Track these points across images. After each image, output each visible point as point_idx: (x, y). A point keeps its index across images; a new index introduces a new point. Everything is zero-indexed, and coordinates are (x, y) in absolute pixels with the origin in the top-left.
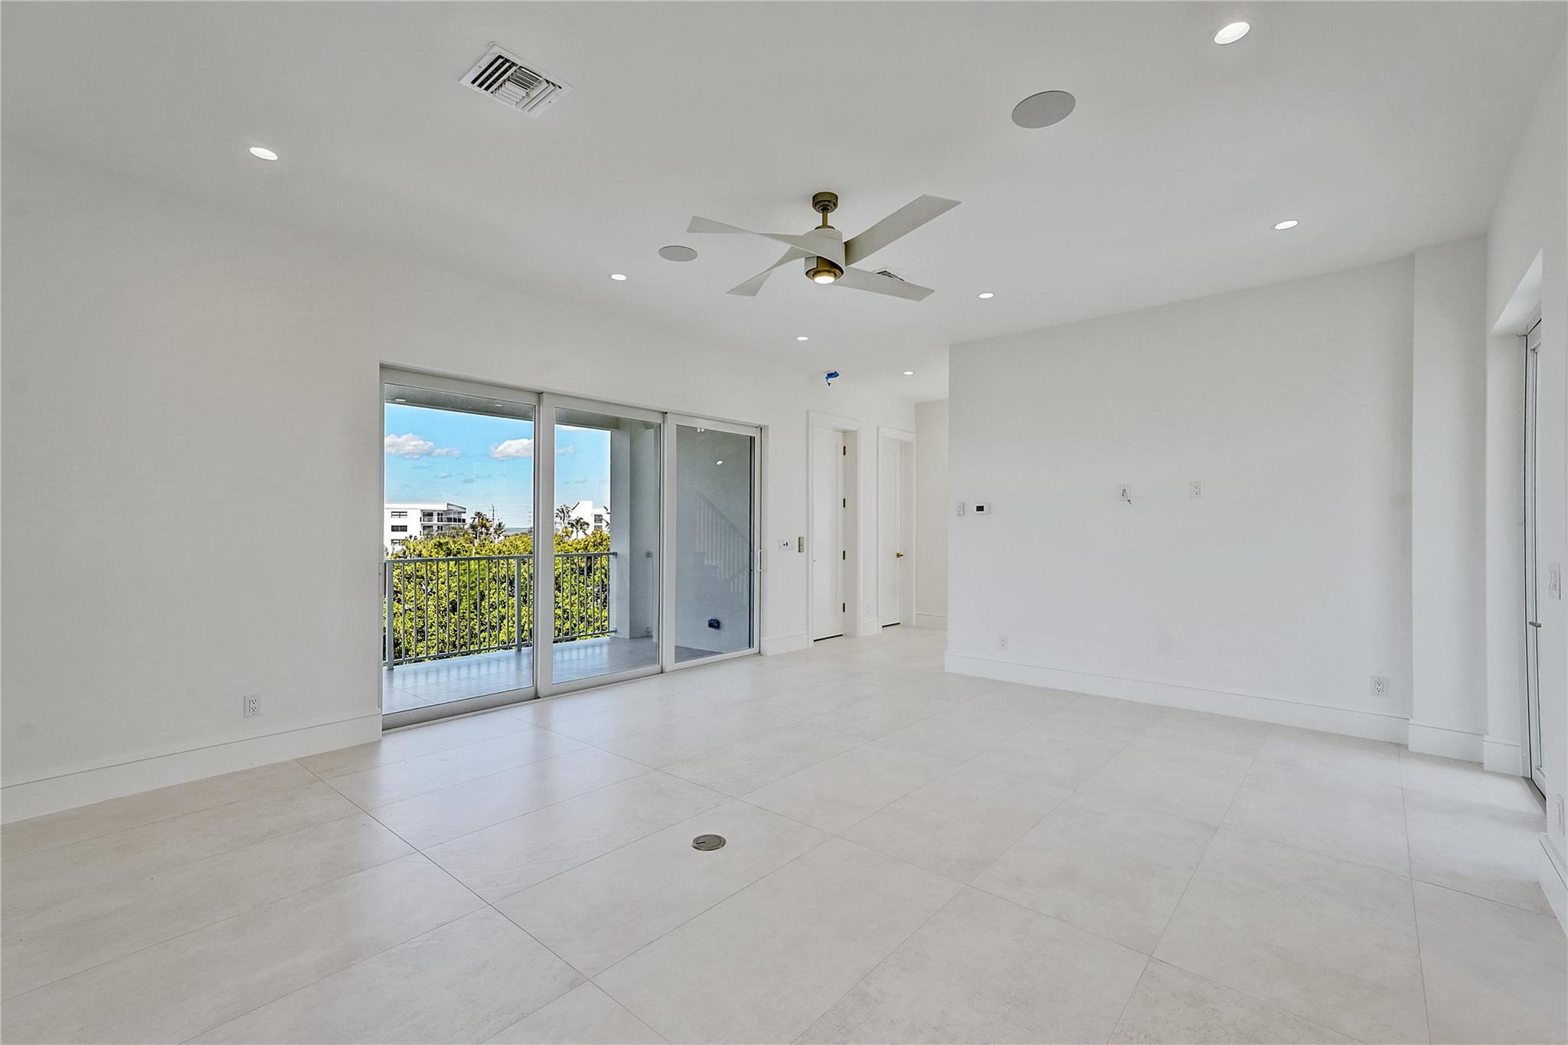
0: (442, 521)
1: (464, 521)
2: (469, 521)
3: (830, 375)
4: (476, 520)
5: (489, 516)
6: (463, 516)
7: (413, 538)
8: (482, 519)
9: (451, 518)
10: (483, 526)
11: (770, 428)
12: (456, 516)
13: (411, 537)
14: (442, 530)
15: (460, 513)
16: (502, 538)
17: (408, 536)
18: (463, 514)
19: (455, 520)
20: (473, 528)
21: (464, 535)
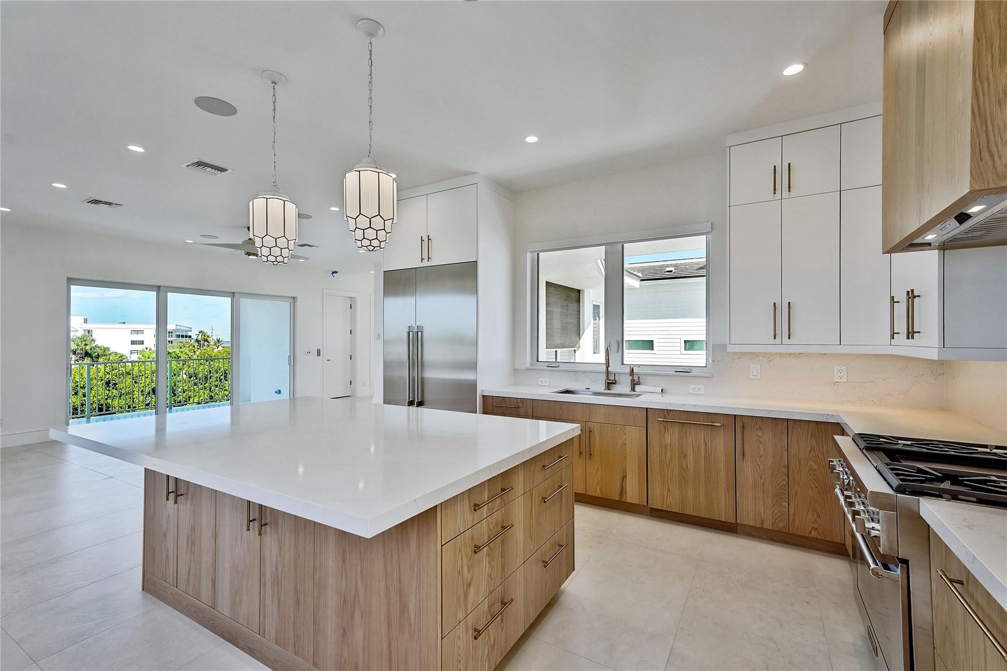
0: (172, 337)
1: (190, 337)
2: (194, 337)
3: (333, 273)
4: (200, 337)
5: (209, 334)
6: (189, 334)
7: (148, 349)
8: (205, 336)
9: (179, 335)
10: (207, 341)
11: (298, 298)
12: (184, 334)
13: (147, 348)
14: (172, 343)
15: (186, 331)
16: (220, 348)
17: (144, 348)
18: (189, 332)
19: (183, 336)
20: (198, 342)
21: (189, 347)
